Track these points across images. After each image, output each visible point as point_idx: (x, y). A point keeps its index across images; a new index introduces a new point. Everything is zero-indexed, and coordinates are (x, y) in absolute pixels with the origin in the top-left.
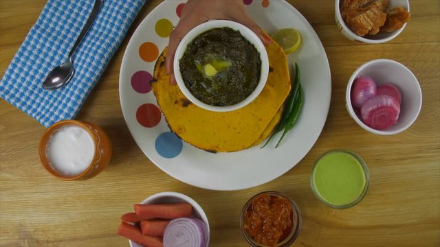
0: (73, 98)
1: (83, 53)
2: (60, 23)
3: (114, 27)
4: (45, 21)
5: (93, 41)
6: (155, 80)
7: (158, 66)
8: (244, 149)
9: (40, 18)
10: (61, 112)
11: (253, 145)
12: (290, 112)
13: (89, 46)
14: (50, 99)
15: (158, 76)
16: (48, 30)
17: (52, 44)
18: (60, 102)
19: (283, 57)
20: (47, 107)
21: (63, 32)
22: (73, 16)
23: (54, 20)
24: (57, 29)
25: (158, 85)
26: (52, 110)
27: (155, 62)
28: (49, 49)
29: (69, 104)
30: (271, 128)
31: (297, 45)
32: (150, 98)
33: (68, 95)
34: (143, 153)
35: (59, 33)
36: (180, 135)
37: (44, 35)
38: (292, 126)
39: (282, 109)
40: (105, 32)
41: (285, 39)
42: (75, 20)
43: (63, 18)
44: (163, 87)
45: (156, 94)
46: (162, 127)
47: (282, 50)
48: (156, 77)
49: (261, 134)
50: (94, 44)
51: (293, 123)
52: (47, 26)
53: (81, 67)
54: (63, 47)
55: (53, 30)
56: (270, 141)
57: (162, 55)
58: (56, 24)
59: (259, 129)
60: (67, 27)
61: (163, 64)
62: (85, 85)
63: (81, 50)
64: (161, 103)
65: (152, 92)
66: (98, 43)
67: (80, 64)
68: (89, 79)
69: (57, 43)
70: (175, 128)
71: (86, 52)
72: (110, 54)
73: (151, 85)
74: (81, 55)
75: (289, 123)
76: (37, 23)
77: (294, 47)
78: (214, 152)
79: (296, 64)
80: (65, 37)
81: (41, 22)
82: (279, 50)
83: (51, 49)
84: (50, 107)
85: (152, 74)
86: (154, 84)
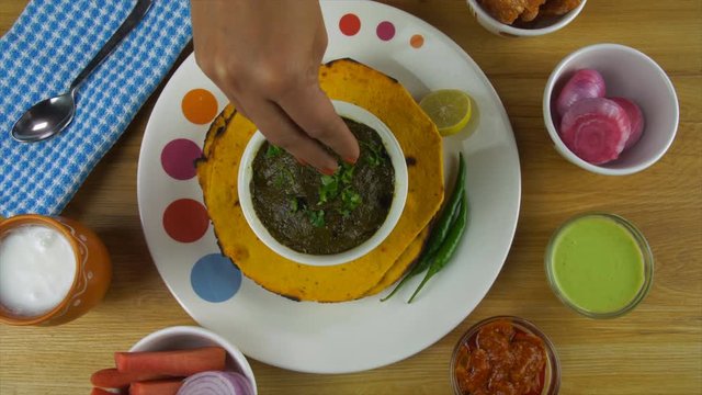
0: (65, 171)
1: (93, 91)
2: (56, 35)
3: (153, 50)
4: (28, 29)
5: (113, 71)
6: (204, 159)
7: (213, 134)
8: (350, 300)
9: (19, 21)
10: (40, 193)
11: (367, 294)
12: (442, 240)
13: (106, 80)
14: (23, 168)
15: (211, 152)
16: (33, 46)
17: (38, 70)
18: (41, 176)
19: (436, 141)
20: (16, 184)
21: (60, 51)
22: (80, 24)
23: (45, 27)
24: (50, 44)
25: (209, 170)
26: (23, 189)
27: (208, 126)
28: (32, 80)
29: (57, 182)
30: (403, 266)
31: (463, 122)
32: (191, 189)
33: (56, 165)
34: (164, 284)
35: (52, 52)
36: (238, 263)
37: (24, 54)
38: (441, 266)
39: (425, 235)
40: (137, 58)
41: (443, 109)
42: (83, 32)
43: (63, 25)
44: (217, 172)
45: (202, 184)
46: (208, 244)
47: (436, 129)
48: (206, 153)
49: (382, 275)
50: (114, 77)
51: (444, 260)
52: (31, 38)
53: (87, 116)
54: (57, 77)
55: (42, 45)
56: (399, 290)
57: (222, 114)
58: (48, 35)
59: (380, 268)
60: (67, 42)
61: (221, 132)
62: (89, 148)
63: (91, 86)
64: (209, 202)
65: (195, 180)
66: (121, 76)
67: (85, 110)
68: (97, 139)
69: (46, 69)
70: (229, 250)
71: (98, 90)
72: (142, 97)
73: (196, 167)
74: (90, 96)
75: (438, 261)
76: (13, 30)
77: (456, 126)
78: (296, 299)
79: (461, 156)
80: (63, 59)
81: (20, 30)
82: (430, 127)
83: (35, 80)
84: (22, 184)
85: (201, 147)
86: (202, 166)
